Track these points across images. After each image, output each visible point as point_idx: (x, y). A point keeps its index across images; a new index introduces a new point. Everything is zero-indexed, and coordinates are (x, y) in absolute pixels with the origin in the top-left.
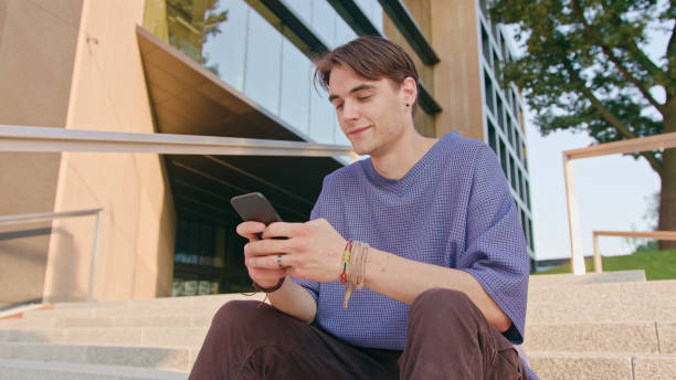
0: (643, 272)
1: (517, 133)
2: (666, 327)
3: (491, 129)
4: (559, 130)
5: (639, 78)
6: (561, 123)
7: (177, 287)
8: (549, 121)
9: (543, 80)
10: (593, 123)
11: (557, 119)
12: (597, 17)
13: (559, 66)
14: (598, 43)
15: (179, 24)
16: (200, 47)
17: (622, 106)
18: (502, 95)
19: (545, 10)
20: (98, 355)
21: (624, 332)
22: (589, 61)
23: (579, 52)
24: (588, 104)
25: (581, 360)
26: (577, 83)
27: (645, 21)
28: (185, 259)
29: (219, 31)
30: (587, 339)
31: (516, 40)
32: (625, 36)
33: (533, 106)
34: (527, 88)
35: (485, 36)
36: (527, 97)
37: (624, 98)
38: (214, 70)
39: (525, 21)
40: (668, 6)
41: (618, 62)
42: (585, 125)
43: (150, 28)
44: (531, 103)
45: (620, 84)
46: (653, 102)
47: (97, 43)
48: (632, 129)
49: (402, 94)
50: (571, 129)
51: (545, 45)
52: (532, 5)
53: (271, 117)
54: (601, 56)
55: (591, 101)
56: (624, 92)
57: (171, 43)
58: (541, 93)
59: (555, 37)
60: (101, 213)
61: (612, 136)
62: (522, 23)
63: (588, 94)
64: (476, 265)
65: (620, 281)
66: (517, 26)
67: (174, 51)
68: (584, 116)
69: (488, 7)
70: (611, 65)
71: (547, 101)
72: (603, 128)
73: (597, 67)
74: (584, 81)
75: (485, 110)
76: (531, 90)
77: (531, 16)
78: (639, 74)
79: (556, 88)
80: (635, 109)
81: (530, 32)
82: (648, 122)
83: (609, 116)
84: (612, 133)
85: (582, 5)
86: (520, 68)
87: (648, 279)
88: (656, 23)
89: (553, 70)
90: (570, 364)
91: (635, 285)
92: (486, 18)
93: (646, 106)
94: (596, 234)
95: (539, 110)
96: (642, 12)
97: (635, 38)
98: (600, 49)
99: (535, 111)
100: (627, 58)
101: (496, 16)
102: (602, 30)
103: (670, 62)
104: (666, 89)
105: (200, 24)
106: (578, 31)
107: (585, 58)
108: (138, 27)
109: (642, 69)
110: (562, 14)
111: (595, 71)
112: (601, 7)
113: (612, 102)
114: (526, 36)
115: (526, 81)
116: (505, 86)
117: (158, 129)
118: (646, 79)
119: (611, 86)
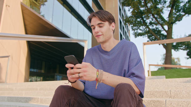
0: (165, 76)
1: (128, 37)
2: (173, 92)
3: (121, 35)
4: (139, 36)
5: (161, 23)
6: (140, 35)
7: (30, 78)
8: (137, 34)
9: (136, 23)
10: (149, 35)
11: (139, 33)
12: (151, 6)
13: (140, 19)
14: (151, 13)
15: (33, 2)
16: (39, 9)
17: (156, 31)
18: (124, 26)
19: (137, 3)
20: (10, 99)
21: (162, 93)
22: (148, 18)
23: (146, 15)
24: (148, 30)
25: (152, 101)
26: (145, 24)
27: (163, 8)
28: (32, 70)
29: (45, 5)
30: (152, 95)
31: (129, 11)
32: (158, 11)
33: (133, 30)
34: (132, 24)
35: (120, 10)
36: (131, 27)
37: (157, 28)
38: (43, 16)
39: (132, 6)
40: (169, 4)
41: (156, 18)
42: (146, 35)
43: (25, 3)
44: (132, 29)
45: (156, 24)
46: (164, 30)
47: (9, 7)
48: (159, 37)
49: (111, 27)
50: (143, 36)
51: (137, 13)
52: (133, 2)
53: (60, 30)
54: (151, 17)
55: (148, 29)
56: (157, 27)
57: (31, 7)
58: (135, 26)
59: (139, 11)
60: (10, 57)
61: (154, 38)
62: (131, 7)
63: (148, 27)
64: (131, 76)
65: (159, 79)
66: (129, 7)
67: (31, 10)
68: (146, 33)
69: (121, 2)
70: (154, 19)
71: (137, 28)
72: (152, 36)
73: (150, 20)
74: (147, 23)
75: (120, 30)
76: (132, 25)
77: (133, 5)
78: (161, 22)
79: (139, 25)
80: (160, 31)
81: (133, 9)
82: (163, 35)
83: (153, 33)
84: (154, 37)
85: (147, 2)
86: (130, 19)
87: (166, 78)
88: (166, 9)
89: (139, 20)
90: (149, 102)
91: (163, 80)
92: (121, 5)
93: (163, 31)
94: (150, 65)
95: (134, 31)
96: (163, 5)
97: (160, 12)
98: (151, 15)
99: (133, 31)
100: (158, 18)
101: (124, 4)
102: (152, 9)
103: (169, 19)
104: (168, 26)
105: (40, 2)
106: (146, 9)
107: (147, 17)
108: (21, 2)
109: (162, 21)
110: (142, 5)
111: (150, 21)
112: (152, 3)
113: (154, 29)
114: (131, 10)
115: (131, 23)
116: (125, 24)
117: (26, 33)
118: (163, 23)
119: (154, 25)
